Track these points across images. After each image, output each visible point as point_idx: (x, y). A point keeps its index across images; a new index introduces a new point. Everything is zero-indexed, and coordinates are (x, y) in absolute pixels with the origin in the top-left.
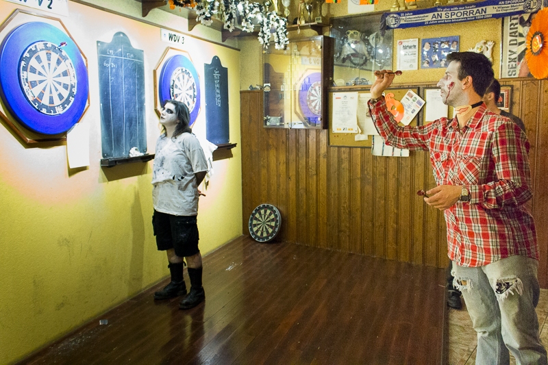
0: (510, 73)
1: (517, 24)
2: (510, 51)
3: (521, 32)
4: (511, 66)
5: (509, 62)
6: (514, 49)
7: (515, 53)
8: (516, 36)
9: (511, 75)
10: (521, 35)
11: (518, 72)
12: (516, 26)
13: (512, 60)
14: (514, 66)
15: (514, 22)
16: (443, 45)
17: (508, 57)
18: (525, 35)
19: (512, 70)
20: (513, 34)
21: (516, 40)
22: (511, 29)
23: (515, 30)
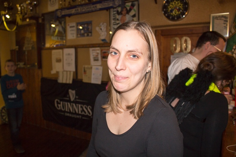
1: (116, 14)
16: (85, 25)
21: (115, 22)
23: (115, 17)
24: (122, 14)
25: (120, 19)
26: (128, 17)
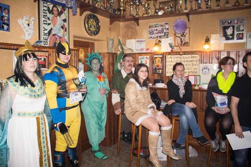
0: (45, 43)
1: (46, 10)
2: (44, 28)
4: (45, 38)
6: (46, 27)
7: (47, 30)
8: (46, 19)
12: (46, 12)
13: (45, 34)
14: (46, 38)
15: (46, 8)
17: (43, 32)
18: (50, 19)
19: (45, 41)
20: (45, 17)
21: (46, 21)
23: (45, 14)
24: (53, 14)
25: (51, 19)
26: (59, 20)
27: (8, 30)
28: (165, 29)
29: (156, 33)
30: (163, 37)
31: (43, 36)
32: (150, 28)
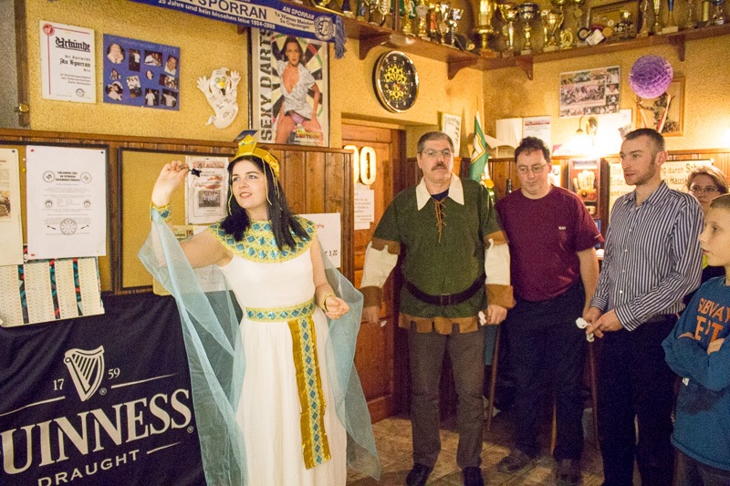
2: (262, 96)
3: (276, 68)
4: (264, 124)
5: (262, 115)
6: (269, 93)
7: (270, 101)
8: (269, 73)
9: (265, 138)
10: (275, 73)
11: (274, 135)
12: (268, 55)
13: (266, 113)
14: (268, 123)
15: (267, 47)
16: (149, 58)
17: (260, 106)
19: (266, 129)
20: (265, 68)
21: (269, 79)
22: (262, 58)
23: (267, 62)
24: (286, 59)
26: (303, 75)
27: (175, 106)
28: (608, 86)
29: (582, 100)
30: (602, 110)
31: (260, 118)
32: (564, 86)
